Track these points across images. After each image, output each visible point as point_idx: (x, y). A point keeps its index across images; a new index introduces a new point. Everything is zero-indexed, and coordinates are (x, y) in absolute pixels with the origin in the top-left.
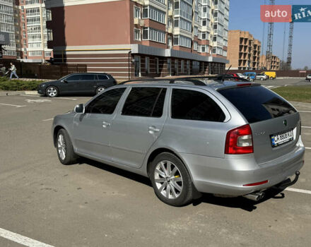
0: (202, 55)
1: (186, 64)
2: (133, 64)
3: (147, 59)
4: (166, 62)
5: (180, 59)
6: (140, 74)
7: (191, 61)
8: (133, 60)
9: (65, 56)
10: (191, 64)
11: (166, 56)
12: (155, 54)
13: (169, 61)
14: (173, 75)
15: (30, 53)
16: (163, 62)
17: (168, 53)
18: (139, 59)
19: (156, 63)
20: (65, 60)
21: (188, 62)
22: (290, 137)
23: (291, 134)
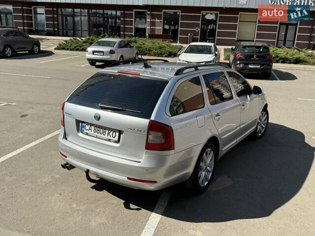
22: (112, 138)
23: (114, 136)
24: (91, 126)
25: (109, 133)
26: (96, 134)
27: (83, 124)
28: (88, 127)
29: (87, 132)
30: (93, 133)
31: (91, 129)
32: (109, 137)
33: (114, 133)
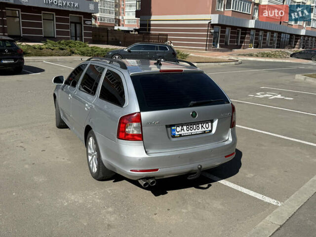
0: (293, 27)
1: (272, 36)
2: (212, 34)
3: (228, 30)
4: (249, 34)
5: (266, 31)
6: (218, 45)
7: (280, 33)
8: (212, 31)
9: (150, 25)
10: (279, 37)
11: (250, 27)
12: (238, 25)
13: (252, 32)
14: (256, 47)
15: (126, 21)
16: (245, 34)
17: (251, 24)
18: (219, 29)
19: (238, 34)
20: (149, 30)
21: (275, 35)
22: (206, 129)
23: (207, 127)
24: (182, 126)
25: (202, 127)
26: (190, 131)
27: (173, 128)
28: (179, 129)
29: (180, 133)
30: (186, 132)
31: (183, 130)
32: (203, 130)
33: (207, 124)
